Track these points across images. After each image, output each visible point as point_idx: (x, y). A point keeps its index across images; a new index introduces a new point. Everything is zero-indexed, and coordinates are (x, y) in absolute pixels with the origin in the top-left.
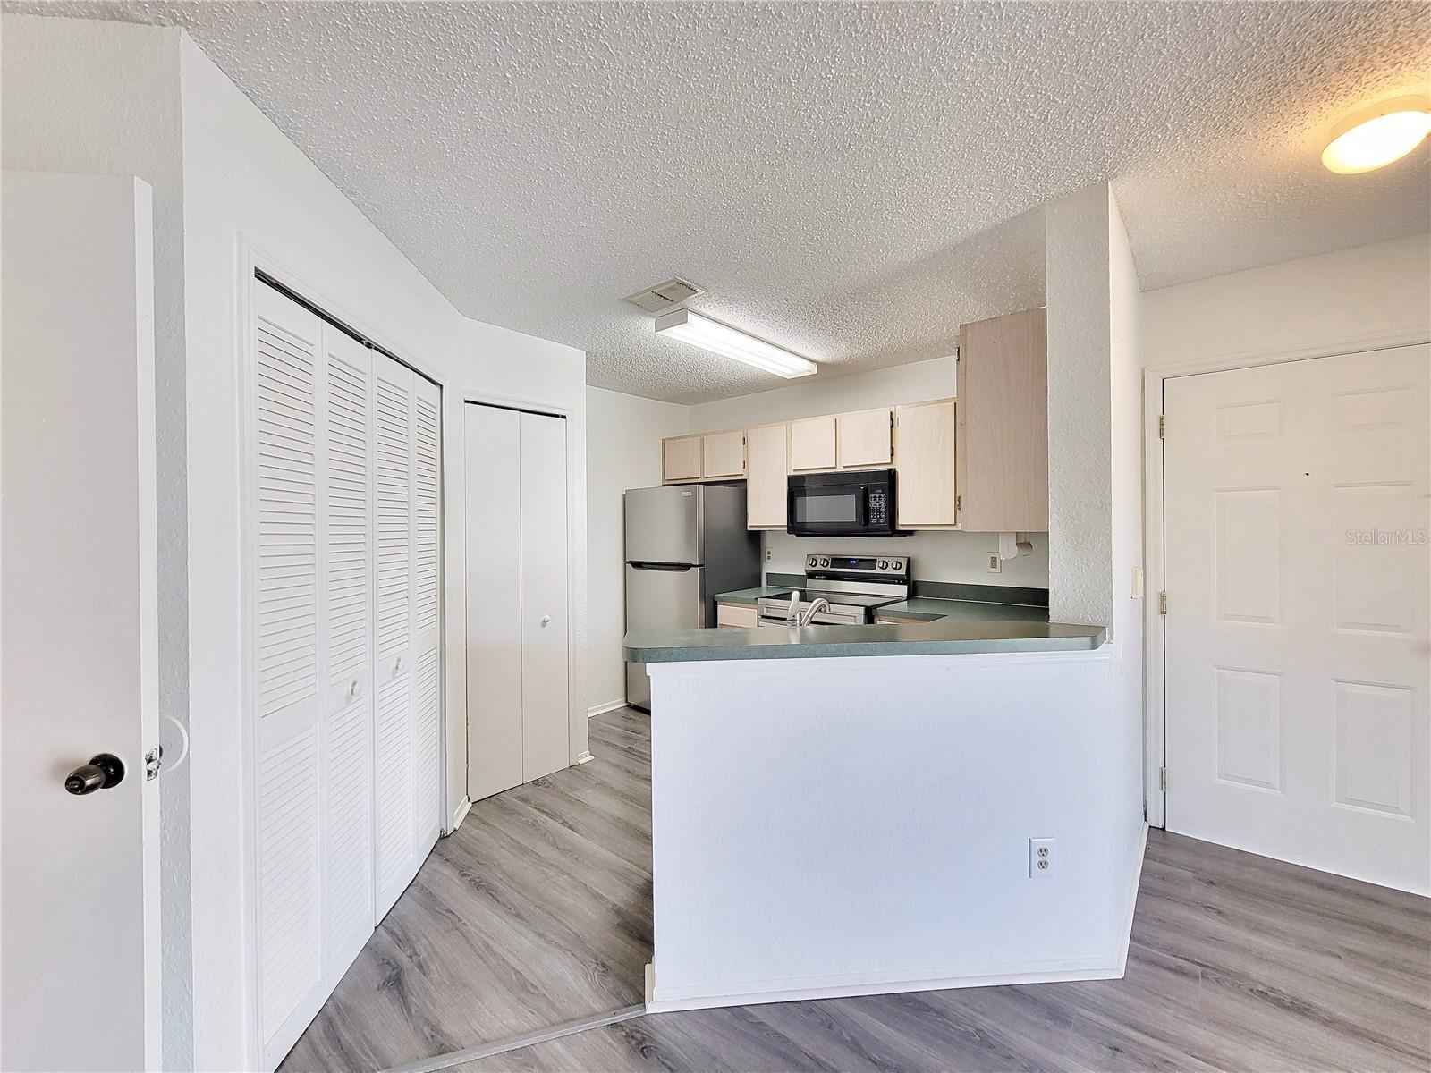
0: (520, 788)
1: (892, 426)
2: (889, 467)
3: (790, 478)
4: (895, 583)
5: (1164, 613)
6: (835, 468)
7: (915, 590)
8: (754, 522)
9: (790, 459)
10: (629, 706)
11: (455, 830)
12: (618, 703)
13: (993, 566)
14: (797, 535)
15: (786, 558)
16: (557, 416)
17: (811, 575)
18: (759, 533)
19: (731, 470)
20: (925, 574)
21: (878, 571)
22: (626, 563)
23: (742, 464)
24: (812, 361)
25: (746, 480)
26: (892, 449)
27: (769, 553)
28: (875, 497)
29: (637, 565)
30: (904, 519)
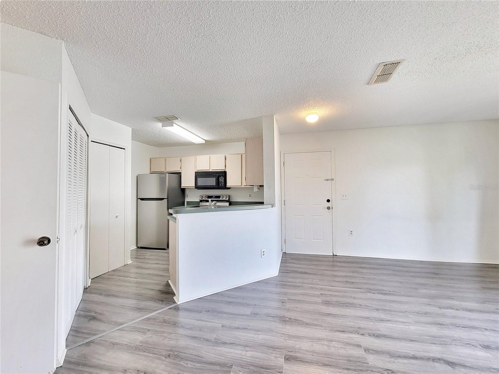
0: (108, 273)
1: (225, 159)
2: (224, 170)
3: (195, 172)
4: (225, 202)
5: (285, 205)
6: (210, 170)
7: (231, 204)
8: (183, 185)
9: (196, 167)
10: (138, 248)
11: (89, 286)
12: (135, 246)
13: (250, 196)
14: (198, 189)
15: (193, 196)
16: (122, 148)
17: (201, 201)
18: (184, 189)
19: (177, 169)
20: (233, 199)
21: (221, 199)
22: (137, 199)
23: (180, 168)
24: (204, 139)
25: (181, 173)
26: (225, 165)
27: (187, 195)
28: (221, 178)
29: (142, 199)
30: (229, 185)
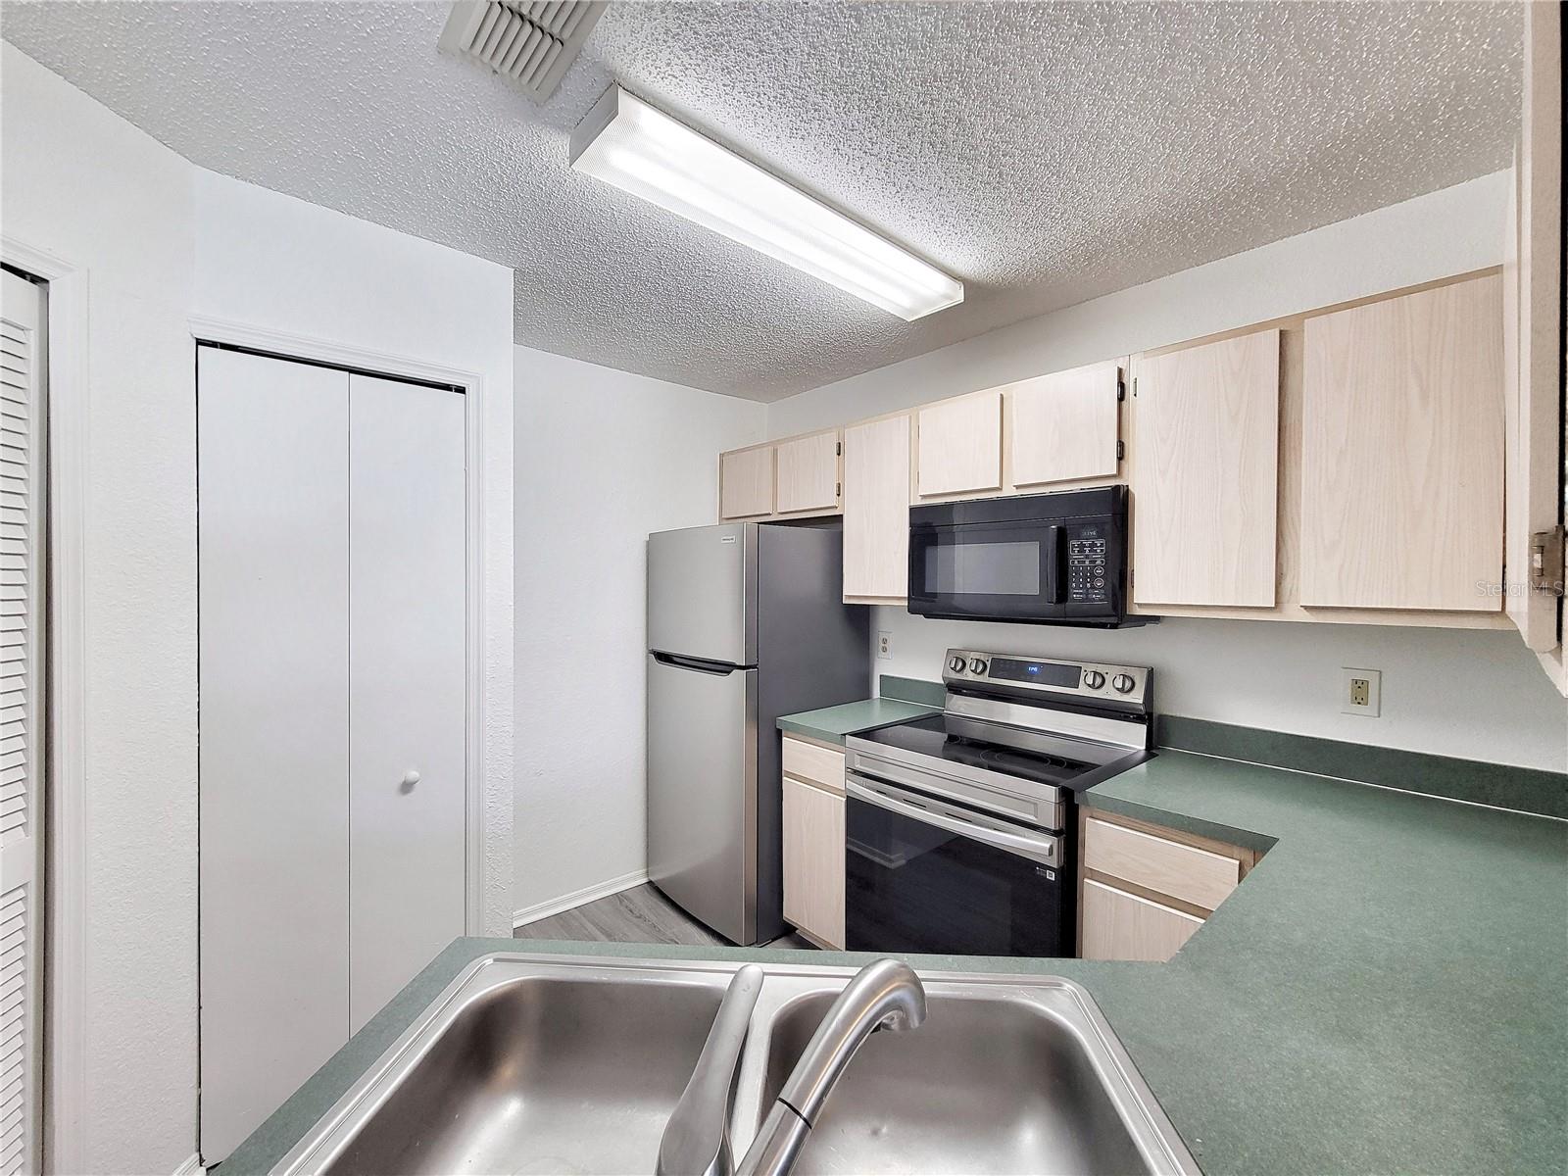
1: (1121, 398)
2: (1113, 483)
3: (913, 510)
4: (1121, 720)
6: (999, 489)
7: (1161, 733)
8: (854, 589)
9: (915, 477)
10: (654, 887)
12: (635, 878)
13: (1361, 699)
14: (927, 616)
15: (913, 653)
16: (447, 387)
17: (956, 688)
18: (863, 608)
19: (814, 499)
20: (1181, 704)
21: (1083, 691)
22: (650, 653)
23: (835, 489)
24: (955, 277)
25: (841, 517)
26: (1121, 445)
27: (885, 641)
28: (1082, 547)
29: (664, 657)
30: (1148, 590)
